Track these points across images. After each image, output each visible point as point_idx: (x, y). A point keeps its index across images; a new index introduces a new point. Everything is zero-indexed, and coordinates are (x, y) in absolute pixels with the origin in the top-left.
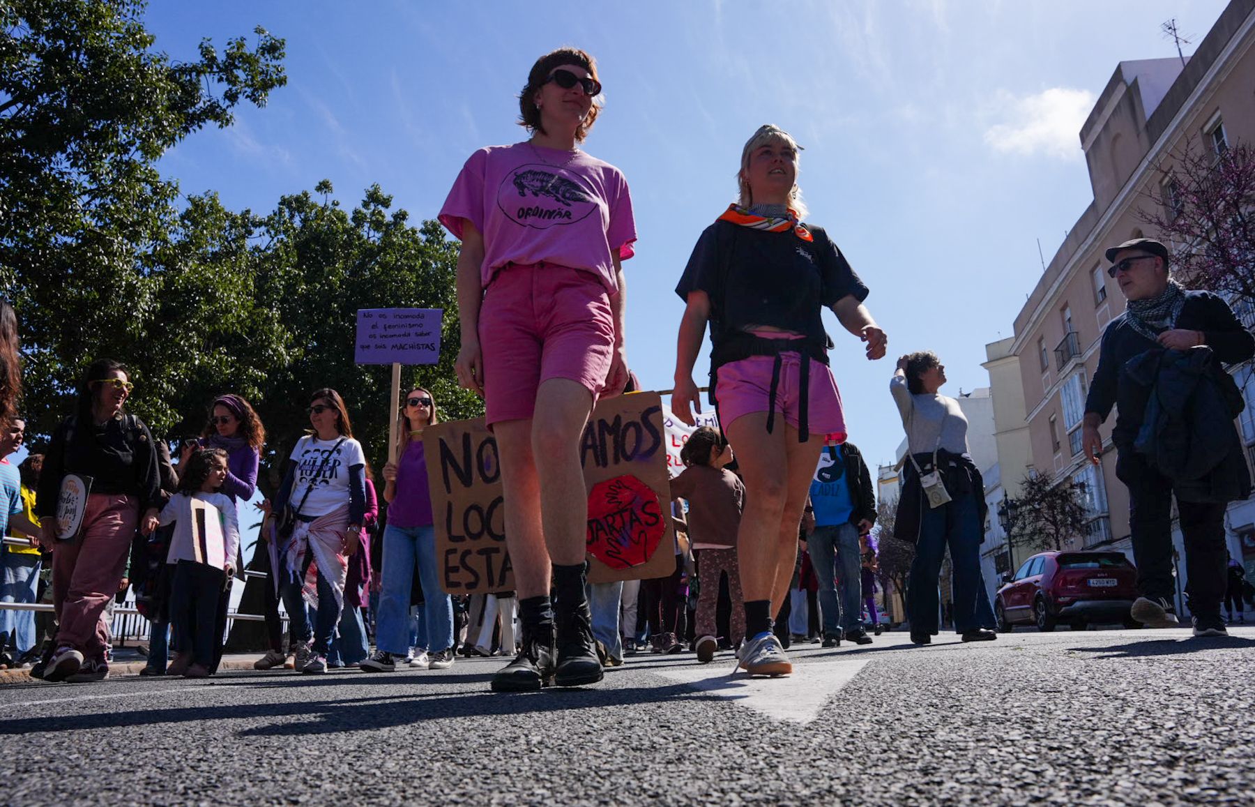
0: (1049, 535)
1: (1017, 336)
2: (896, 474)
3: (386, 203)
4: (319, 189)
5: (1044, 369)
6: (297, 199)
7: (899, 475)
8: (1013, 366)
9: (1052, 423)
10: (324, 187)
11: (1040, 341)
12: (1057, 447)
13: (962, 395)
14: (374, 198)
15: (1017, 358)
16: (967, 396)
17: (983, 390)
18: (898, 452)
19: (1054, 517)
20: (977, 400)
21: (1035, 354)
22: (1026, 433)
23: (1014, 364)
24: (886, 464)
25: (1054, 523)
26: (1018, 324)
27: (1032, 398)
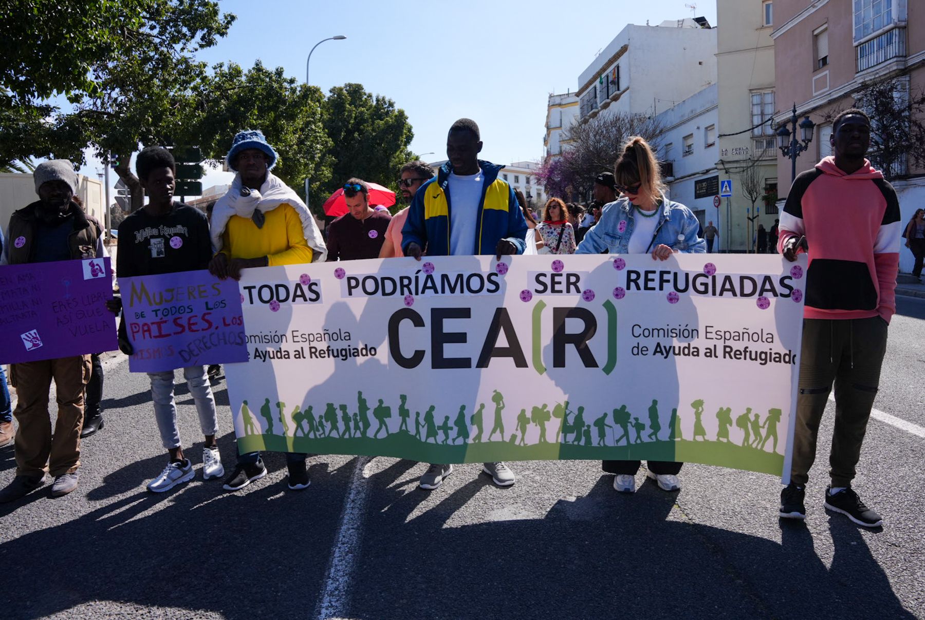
7: (581, 101)
12: (820, 64)
18: (580, 78)
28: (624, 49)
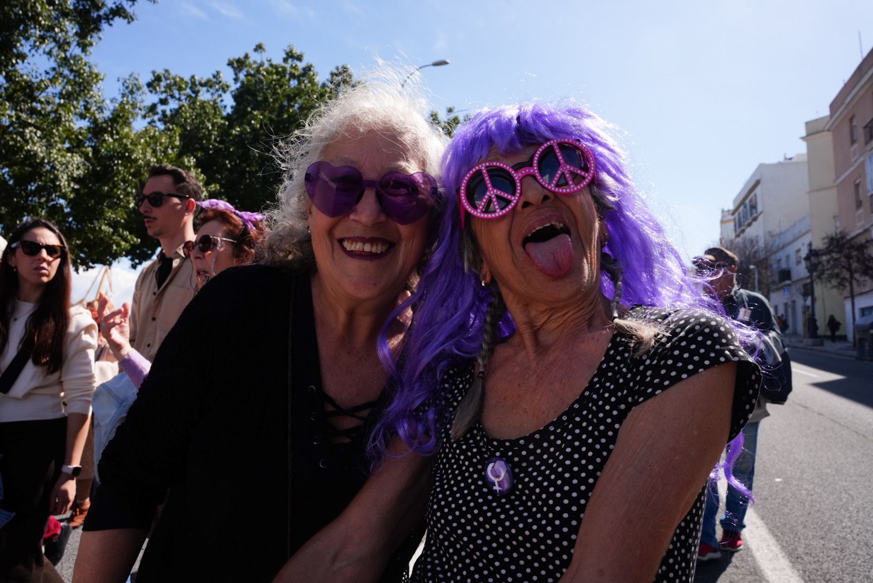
0: (844, 279)
1: (832, 115)
2: (731, 217)
3: (299, 58)
4: (256, 50)
5: (853, 142)
6: (239, 61)
7: (735, 219)
8: (827, 138)
9: (857, 186)
10: (259, 48)
11: (851, 120)
12: (859, 204)
13: (786, 159)
14: (290, 55)
15: (830, 133)
16: (790, 159)
17: (802, 155)
18: (735, 201)
19: (850, 265)
20: (796, 164)
21: (846, 130)
22: (834, 192)
23: (828, 137)
24: (726, 209)
25: (849, 269)
26: (834, 106)
27: (840, 166)
28: (758, 183)
